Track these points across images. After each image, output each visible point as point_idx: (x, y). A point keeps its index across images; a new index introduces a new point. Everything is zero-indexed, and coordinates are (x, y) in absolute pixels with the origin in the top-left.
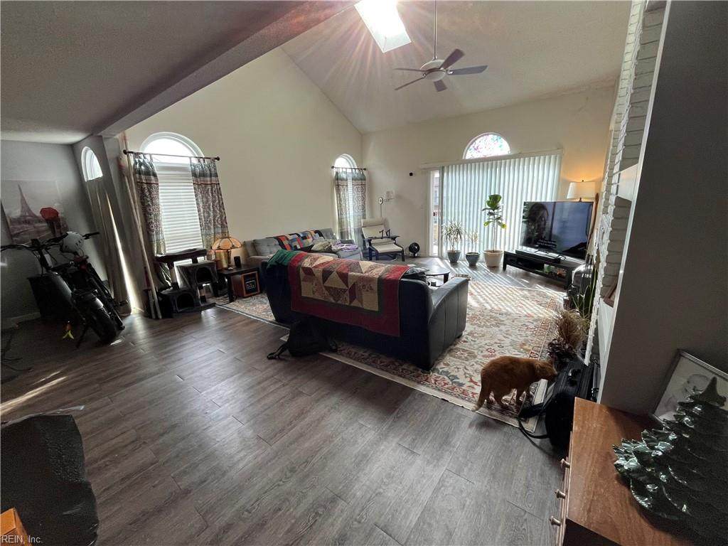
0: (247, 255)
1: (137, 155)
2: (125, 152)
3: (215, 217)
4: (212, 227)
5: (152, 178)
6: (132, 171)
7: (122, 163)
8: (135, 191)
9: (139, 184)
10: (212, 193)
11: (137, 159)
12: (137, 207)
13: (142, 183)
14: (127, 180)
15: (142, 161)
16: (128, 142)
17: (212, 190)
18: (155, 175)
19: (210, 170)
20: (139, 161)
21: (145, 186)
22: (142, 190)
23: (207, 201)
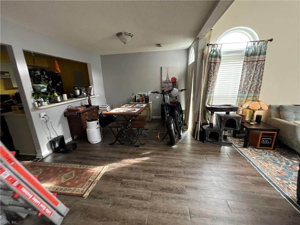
0: (269, 115)
1: (213, 45)
2: (208, 45)
3: (251, 85)
4: (247, 92)
5: (218, 59)
6: (208, 56)
7: (204, 52)
8: (206, 68)
9: (210, 63)
10: (256, 68)
11: (213, 49)
12: (205, 77)
13: (212, 62)
14: (204, 62)
15: (215, 49)
16: (211, 39)
17: (257, 65)
18: (220, 57)
19: (261, 50)
20: (214, 49)
21: (213, 64)
22: (210, 67)
23: (250, 74)
